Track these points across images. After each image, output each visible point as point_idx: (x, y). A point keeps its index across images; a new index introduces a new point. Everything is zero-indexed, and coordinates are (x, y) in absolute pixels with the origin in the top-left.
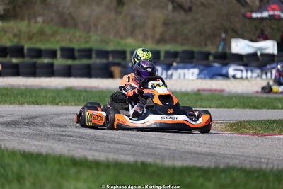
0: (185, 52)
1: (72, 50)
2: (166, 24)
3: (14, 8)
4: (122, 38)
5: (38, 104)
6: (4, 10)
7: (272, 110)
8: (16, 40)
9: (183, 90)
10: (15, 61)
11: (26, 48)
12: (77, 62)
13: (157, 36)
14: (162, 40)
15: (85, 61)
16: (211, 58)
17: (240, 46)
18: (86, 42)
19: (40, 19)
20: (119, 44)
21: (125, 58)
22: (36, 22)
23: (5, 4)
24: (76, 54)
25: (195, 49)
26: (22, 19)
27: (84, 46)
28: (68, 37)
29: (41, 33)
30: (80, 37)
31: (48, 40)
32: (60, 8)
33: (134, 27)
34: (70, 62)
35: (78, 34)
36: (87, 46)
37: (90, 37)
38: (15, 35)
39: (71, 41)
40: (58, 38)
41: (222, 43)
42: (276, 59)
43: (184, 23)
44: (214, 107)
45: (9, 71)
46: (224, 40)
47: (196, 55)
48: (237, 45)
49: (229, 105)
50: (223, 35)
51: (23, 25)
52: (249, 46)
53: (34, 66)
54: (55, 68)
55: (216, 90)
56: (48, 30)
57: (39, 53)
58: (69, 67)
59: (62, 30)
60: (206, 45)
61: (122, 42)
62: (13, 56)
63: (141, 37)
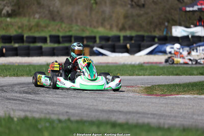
0: (137, 36)
1: (58, 37)
2: (126, 17)
3: (19, 8)
4: (95, 27)
5: (17, 76)
6: (12, 10)
7: (189, 76)
8: (20, 31)
9: (133, 63)
10: (16, 45)
11: (25, 36)
12: (61, 45)
13: (120, 26)
14: (123, 29)
15: (67, 45)
16: (156, 40)
17: (178, 31)
18: (70, 31)
19: (37, 16)
20: (92, 32)
21: (95, 41)
22: (34, 18)
23: (12, 6)
24: (61, 40)
25: (146, 34)
26: (25, 16)
27: (68, 34)
28: (57, 28)
29: (38, 25)
30: (65, 27)
31: (43, 31)
32: (51, 8)
33: (104, 20)
34: (56, 45)
35: (64, 26)
36: (70, 34)
37: (72, 27)
38: (19, 28)
39: (59, 30)
40: (50, 29)
41: (165, 30)
42: (202, 39)
43: (139, 16)
44: (146, 75)
45: (11, 53)
46: (167, 27)
47: (145, 38)
48: (176, 31)
49: (158, 73)
50: (166, 24)
51: (24, 21)
52: (184, 31)
53: (28, 48)
54: (43, 50)
55: (156, 63)
56: (42, 23)
57: (34, 40)
58: (54, 49)
59: (52, 23)
60: (154, 31)
61: (95, 30)
62: (15, 43)
63: (108, 27)
